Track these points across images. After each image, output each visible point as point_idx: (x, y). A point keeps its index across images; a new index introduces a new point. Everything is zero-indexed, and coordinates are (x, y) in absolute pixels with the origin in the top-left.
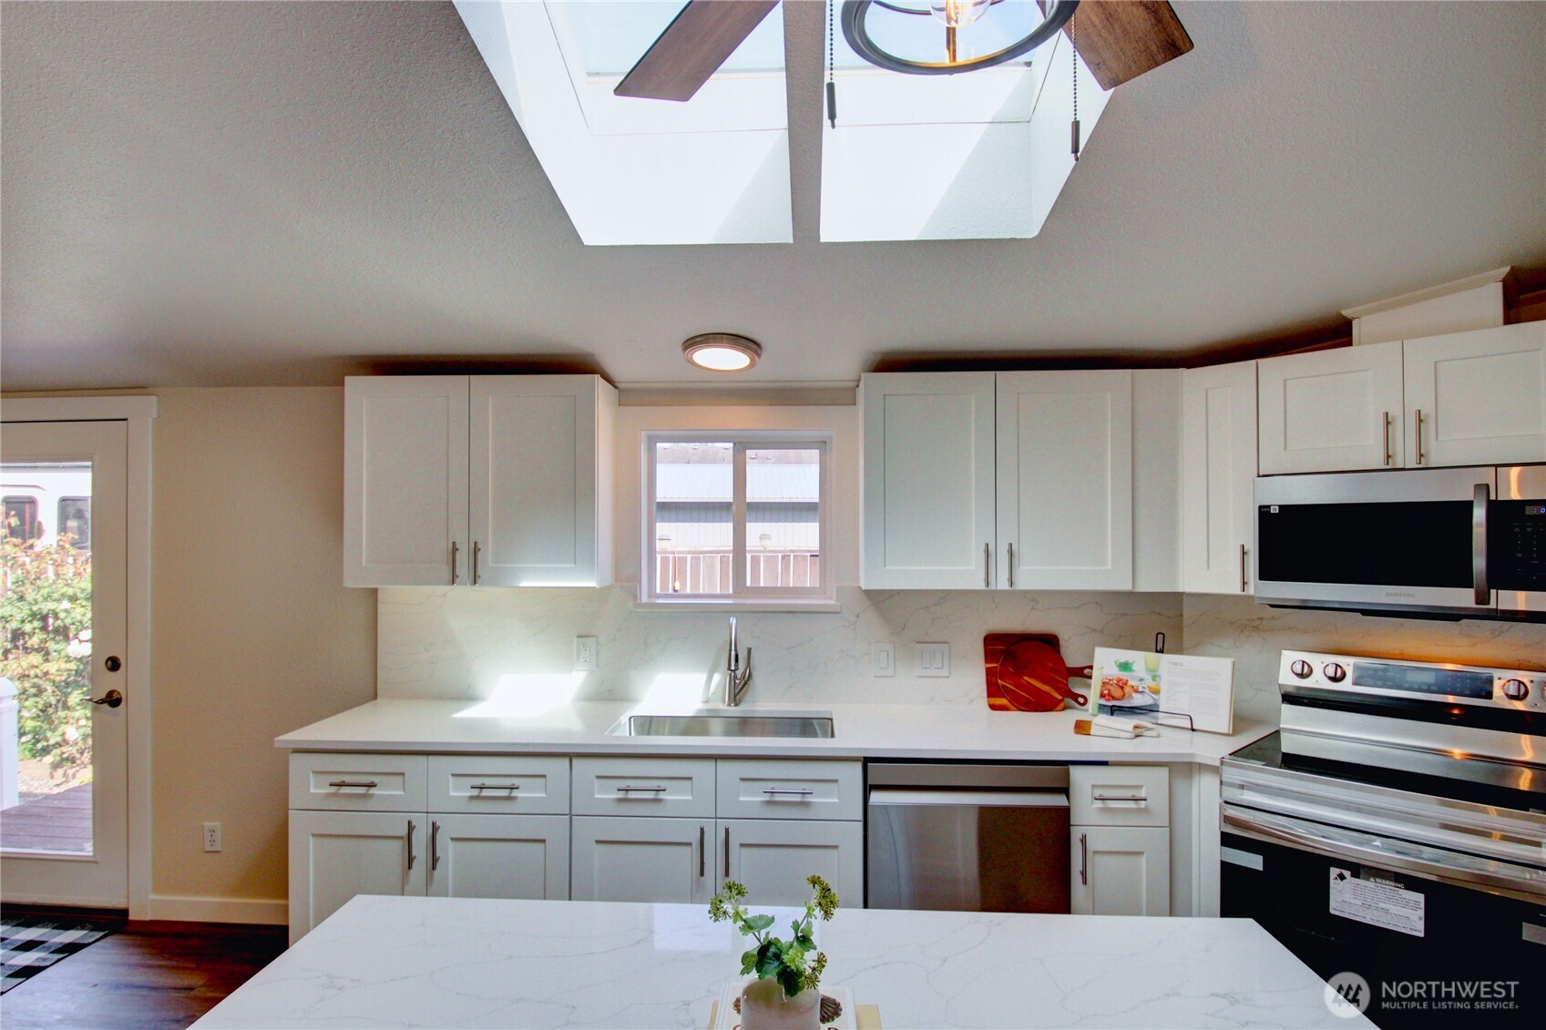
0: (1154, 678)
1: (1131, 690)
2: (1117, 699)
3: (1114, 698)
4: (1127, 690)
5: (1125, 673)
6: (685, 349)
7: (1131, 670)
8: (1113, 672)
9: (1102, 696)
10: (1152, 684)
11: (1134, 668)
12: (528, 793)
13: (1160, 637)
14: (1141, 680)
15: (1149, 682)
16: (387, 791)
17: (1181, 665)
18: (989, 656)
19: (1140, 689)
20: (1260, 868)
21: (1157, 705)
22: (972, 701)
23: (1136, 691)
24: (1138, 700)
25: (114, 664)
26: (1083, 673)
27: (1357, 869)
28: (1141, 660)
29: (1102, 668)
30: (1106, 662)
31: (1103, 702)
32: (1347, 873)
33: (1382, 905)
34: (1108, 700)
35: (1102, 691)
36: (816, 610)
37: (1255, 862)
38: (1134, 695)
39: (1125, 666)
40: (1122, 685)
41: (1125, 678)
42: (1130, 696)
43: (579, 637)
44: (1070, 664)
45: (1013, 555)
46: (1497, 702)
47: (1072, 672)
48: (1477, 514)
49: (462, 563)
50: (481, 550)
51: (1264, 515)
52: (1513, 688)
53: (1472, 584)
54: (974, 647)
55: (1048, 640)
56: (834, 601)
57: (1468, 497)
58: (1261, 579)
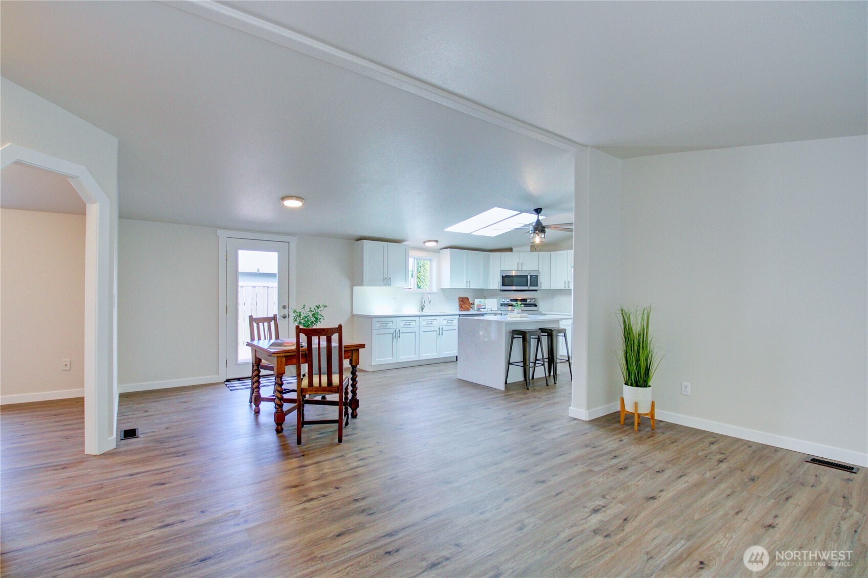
0: (485, 303)
2: (480, 307)
6: (425, 243)
8: (479, 303)
11: (482, 302)
12: (413, 324)
13: (484, 296)
16: (390, 325)
17: (489, 301)
18: (459, 301)
19: (483, 305)
21: (485, 307)
24: (483, 307)
25: (284, 307)
26: (473, 304)
28: (482, 300)
30: (477, 302)
35: (477, 306)
36: (435, 293)
39: (480, 302)
40: (480, 305)
43: (393, 299)
44: (471, 302)
45: (470, 282)
46: (528, 303)
47: (471, 304)
48: (529, 277)
49: (386, 281)
50: (390, 279)
51: (503, 276)
52: (529, 301)
53: (528, 286)
54: (457, 300)
55: (468, 298)
56: (436, 291)
57: (526, 275)
58: (503, 286)
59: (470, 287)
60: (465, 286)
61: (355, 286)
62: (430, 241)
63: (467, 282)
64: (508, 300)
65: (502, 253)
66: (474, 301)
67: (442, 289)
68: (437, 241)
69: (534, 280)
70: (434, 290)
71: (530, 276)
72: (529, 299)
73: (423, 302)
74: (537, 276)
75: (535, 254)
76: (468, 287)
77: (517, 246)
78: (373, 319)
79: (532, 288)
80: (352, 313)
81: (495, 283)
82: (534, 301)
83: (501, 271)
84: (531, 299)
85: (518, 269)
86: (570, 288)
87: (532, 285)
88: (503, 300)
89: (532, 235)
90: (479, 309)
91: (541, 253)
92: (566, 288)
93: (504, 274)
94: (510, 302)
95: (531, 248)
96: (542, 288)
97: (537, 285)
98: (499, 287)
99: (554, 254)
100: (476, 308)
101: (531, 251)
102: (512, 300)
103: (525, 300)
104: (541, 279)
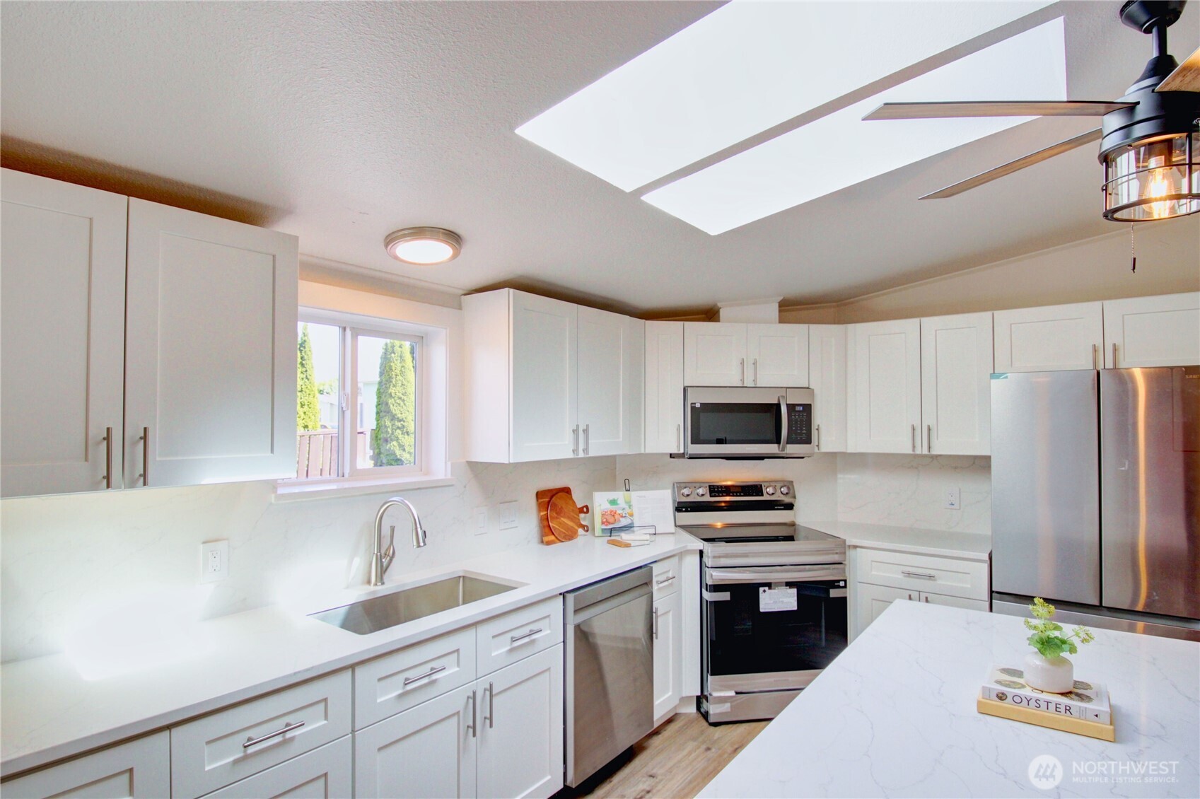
0: (630, 506)
1: (619, 516)
2: (612, 524)
3: (609, 523)
4: (617, 517)
5: (614, 506)
6: (387, 245)
7: (617, 504)
8: (607, 506)
9: (603, 523)
10: (629, 511)
11: (618, 502)
13: (627, 481)
14: (624, 509)
15: (628, 510)
17: (644, 497)
18: (541, 507)
19: (624, 515)
20: (729, 599)
21: (633, 523)
22: (529, 542)
23: (622, 517)
24: (624, 522)
26: (587, 510)
27: (769, 585)
28: (620, 496)
29: (600, 505)
30: (601, 502)
31: (604, 527)
32: (766, 588)
33: (781, 599)
34: (607, 525)
35: (602, 520)
36: (441, 484)
37: (725, 596)
38: (621, 519)
39: (613, 502)
40: (613, 514)
41: (614, 510)
42: (619, 521)
43: (204, 543)
44: (579, 505)
45: (586, 431)
46: (765, 497)
47: (581, 510)
48: (784, 409)
51: (693, 408)
52: (770, 490)
53: (778, 442)
54: (532, 502)
55: (567, 491)
56: (449, 476)
57: (776, 402)
58: (692, 443)
59: (586, 450)
60: (571, 447)
62: (419, 232)
63: (576, 432)
64: (701, 491)
65: (687, 324)
66: (591, 497)
67: (473, 466)
68: (453, 237)
69: (802, 423)
70: (441, 468)
71: (791, 407)
72: (770, 482)
73: (386, 531)
74: (807, 408)
75: (797, 332)
76: (581, 455)
77: (738, 301)
79: (792, 449)
81: (668, 433)
82: (784, 490)
83: (685, 389)
84: (778, 486)
85: (742, 380)
86: (935, 451)
87: (789, 441)
88: (686, 491)
89: (1126, 163)
90: (611, 530)
91: (816, 329)
92: (918, 451)
93: (698, 399)
94: (707, 498)
95: (780, 311)
96: (824, 449)
97: (808, 440)
98: (679, 447)
99: (860, 332)
100: (598, 526)
101: (781, 321)
102: (715, 490)
103: (756, 489)
104: (818, 418)
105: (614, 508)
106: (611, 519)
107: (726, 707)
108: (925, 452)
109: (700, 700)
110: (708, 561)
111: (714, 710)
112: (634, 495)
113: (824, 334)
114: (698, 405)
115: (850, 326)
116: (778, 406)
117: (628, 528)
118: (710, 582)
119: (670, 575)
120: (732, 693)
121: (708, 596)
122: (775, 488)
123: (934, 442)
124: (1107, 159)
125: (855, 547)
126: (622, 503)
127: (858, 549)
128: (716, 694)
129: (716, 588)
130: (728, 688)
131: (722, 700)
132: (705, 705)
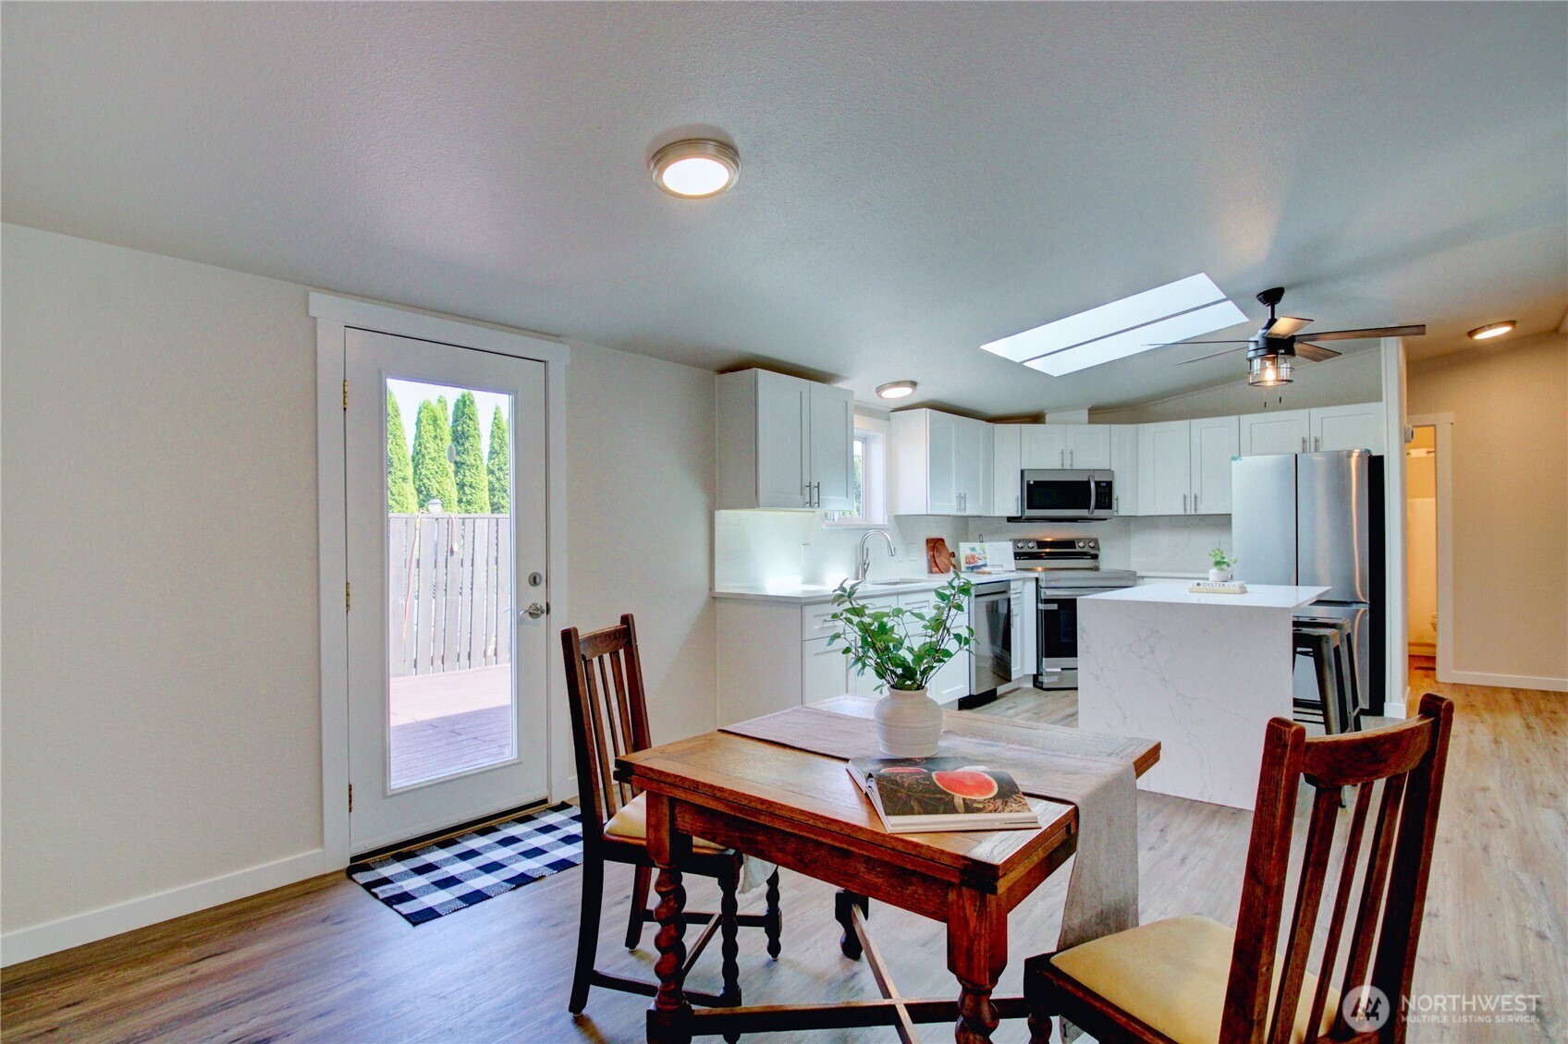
0: (984, 552)
1: (977, 559)
2: (972, 563)
4: (975, 559)
6: (879, 392)
7: (976, 550)
8: (969, 552)
9: (967, 563)
10: (984, 555)
13: (981, 536)
14: (979, 554)
15: (982, 555)
17: (993, 546)
18: (927, 549)
20: (1057, 608)
21: (987, 563)
22: (923, 571)
23: (979, 559)
24: (980, 563)
26: (957, 555)
28: (977, 545)
29: (964, 552)
30: (964, 550)
34: (969, 565)
35: (965, 562)
36: (881, 527)
37: (1055, 607)
39: (973, 549)
41: (972, 555)
42: (978, 561)
44: (950, 551)
46: (1078, 550)
47: (951, 554)
48: (1093, 485)
49: (810, 495)
50: (818, 487)
51: (1029, 485)
52: (1081, 544)
53: (1089, 508)
54: (923, 546)
55: (942, 540)
56: (886, 523)
57: (1086, 480)
58: (1028, 508)
59: (964, 510)
60: (955, 507)
61: (720, 509)
62: (897, 384)
63: (959, 497)
64: (1030, 545)
65: (1022, 426)
66: (957, 546)
67: (897, 517)
68: (913, 384)
69: (1105, 494)
70: (879, 517)
71: (1097, 484)
72: (1080, 540)
74: (1109, 484)
75: (1101, 430)
77: (1059, 409)
78: (809, 611)
79: (1098, 513)
80: (712, 588)
81: (1009, 501)
82: (1092, 544)
83: (1022, 472)
84: (1087, 541)
85: (1063, 465)
86: (1200, 512)
87: (1097, 507)
88: (1020, 545)
89: (1257, 363)
90: (973, 568)
91: (1115, 427)
92: (1188, 513)
93: (1031, 479)
94: (1036, 550)
95: (1089, 414)
96: (1121, 513)
97: (1110, 507)
98: (1017, 512)
99: (1148, 429)
100: (963, 566)
101: (1090, 422)
102: (1041, 544)
103: (1071, 544)
104: (1117, 492)
105: (973, 553)
106: (972, 560)
107: (1055, 679)
108: (1193, 513)
109: (1036, 678)
110: (1042, 584)
111: (1045, 680)
112: (986, 545)
113: (1122, 431)
114: (1032, 482)
115: (1141, 425)
116: (1089, 482)
117: (985, 565)
118: (1043, 598)
119: (1018, 591)
120: (1059, 670)
121: (1042, 606)
122: (1085, 543)
123: (1199, 507)
124: (1250, 360)
125: (1143, 577)
126: (978, 549)
127: (1145, 579)
128: (1048, 670)
129: (1047, 601)
130: (1056, 666)
131: (1054, 674)
132: (1040, 678)
